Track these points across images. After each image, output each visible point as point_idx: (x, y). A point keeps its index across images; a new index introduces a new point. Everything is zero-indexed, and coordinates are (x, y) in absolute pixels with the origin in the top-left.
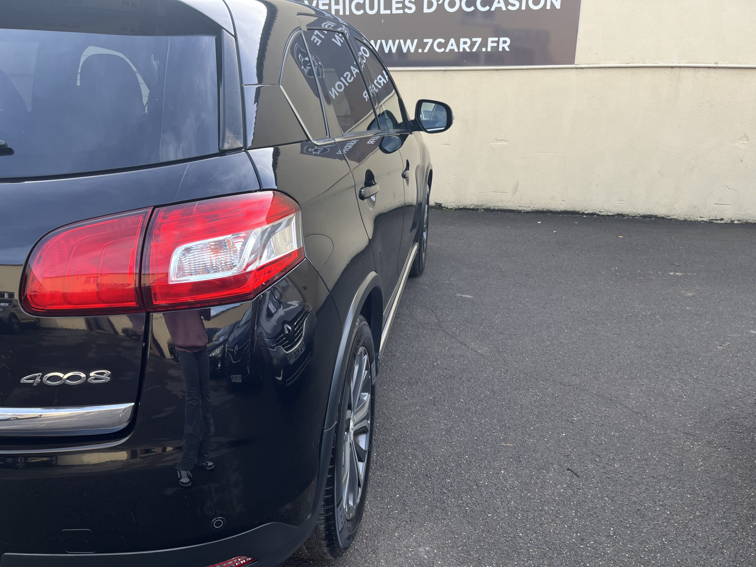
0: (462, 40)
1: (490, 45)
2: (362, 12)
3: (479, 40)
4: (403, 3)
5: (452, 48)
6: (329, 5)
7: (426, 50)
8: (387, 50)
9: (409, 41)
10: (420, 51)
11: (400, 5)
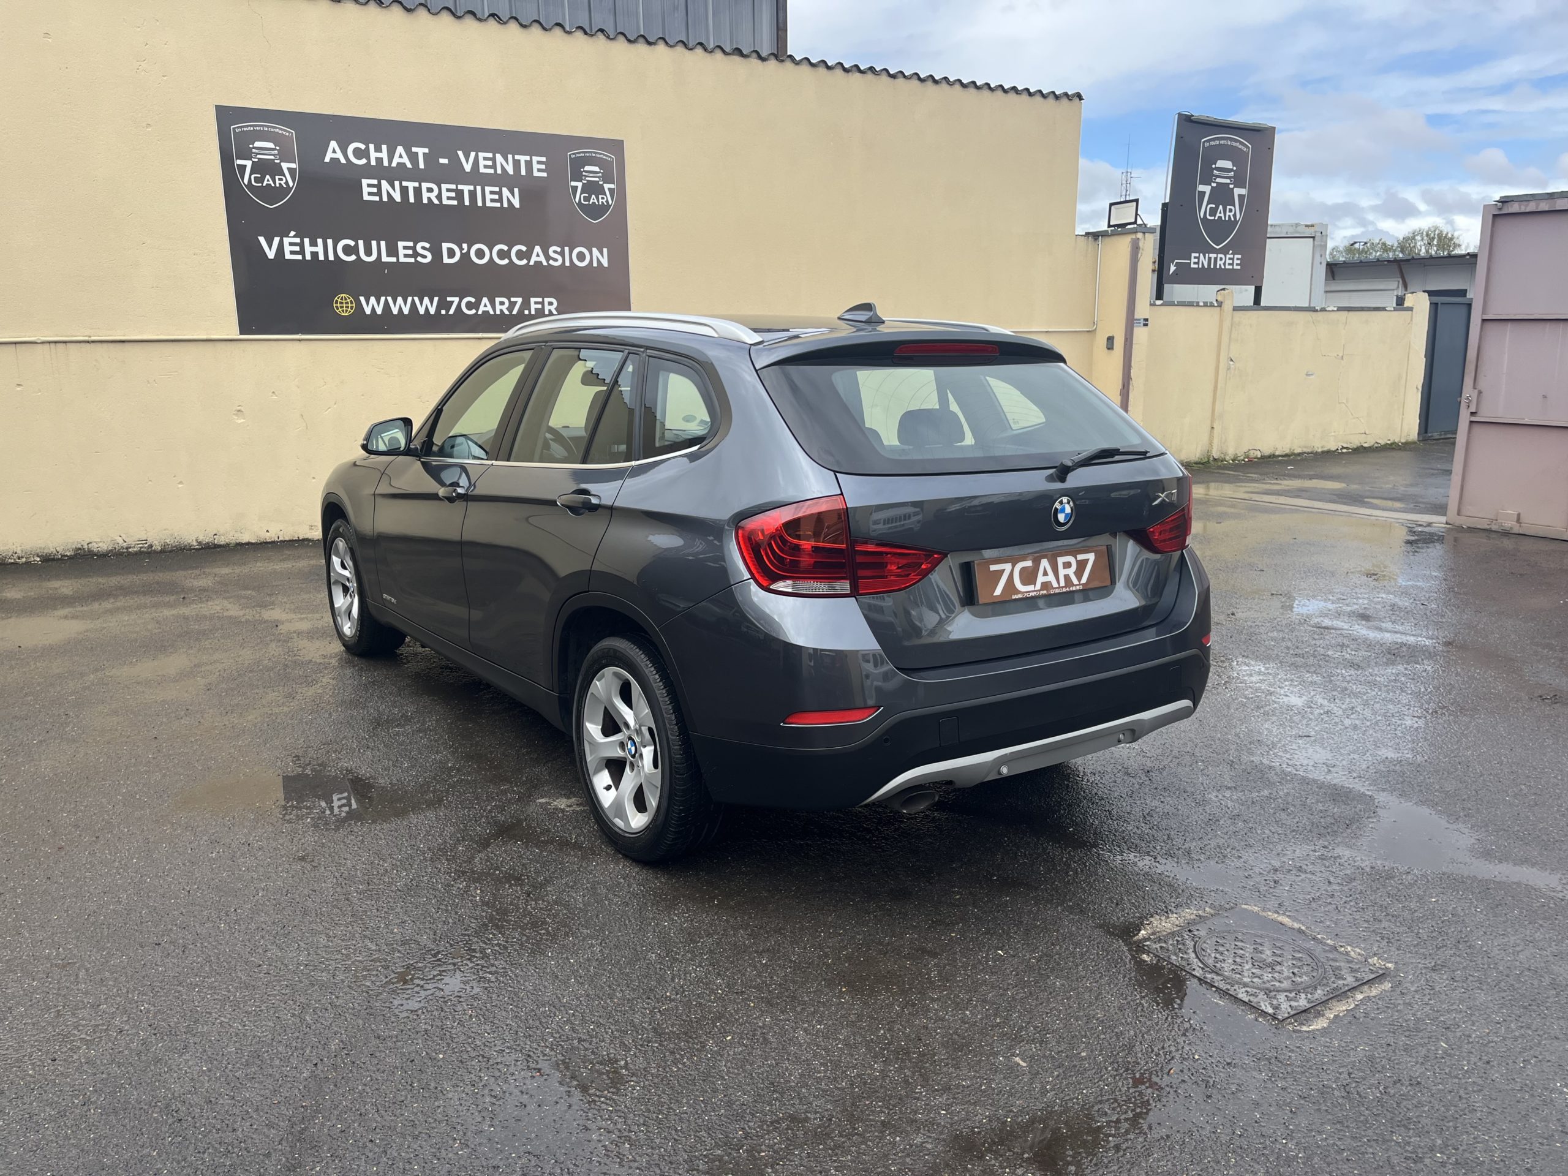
0: (498, 300)
1: (533, 307)
2: (353, 258)
3: (519, 300)
4: (414, 248)
5: (486, 309)
6: (301, 245)
7: (451, 312)
8: (395, 311)
9: (426, 300)
10: (443, 312)
11: (410, 252)
